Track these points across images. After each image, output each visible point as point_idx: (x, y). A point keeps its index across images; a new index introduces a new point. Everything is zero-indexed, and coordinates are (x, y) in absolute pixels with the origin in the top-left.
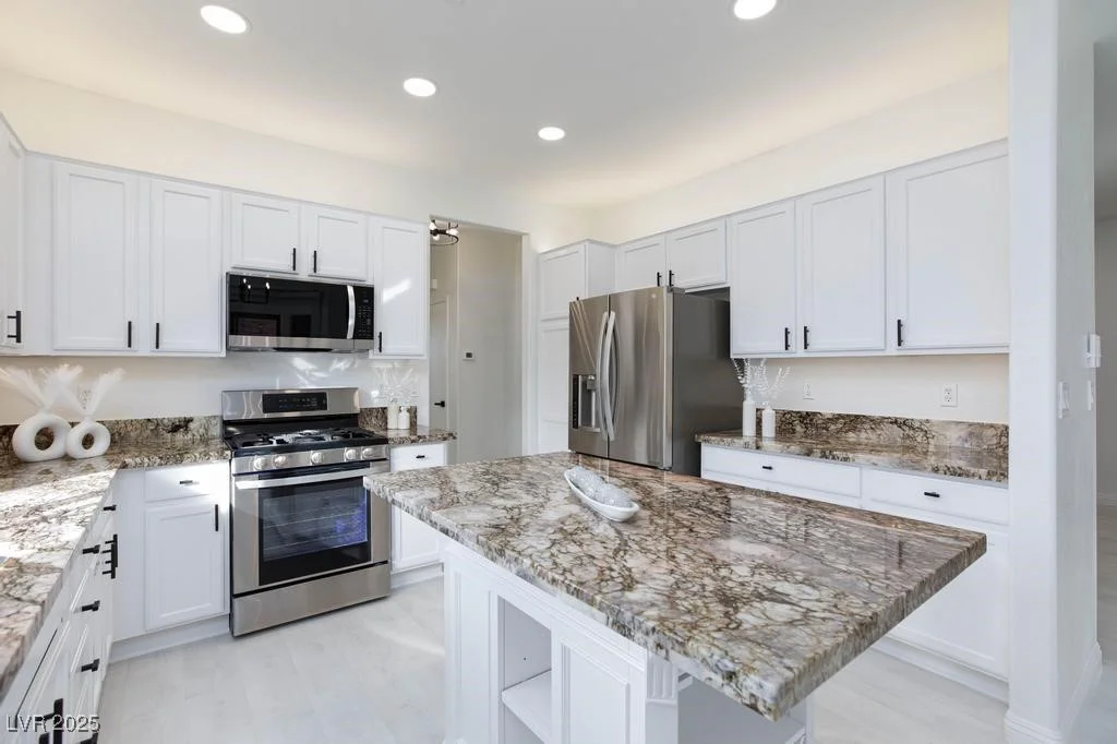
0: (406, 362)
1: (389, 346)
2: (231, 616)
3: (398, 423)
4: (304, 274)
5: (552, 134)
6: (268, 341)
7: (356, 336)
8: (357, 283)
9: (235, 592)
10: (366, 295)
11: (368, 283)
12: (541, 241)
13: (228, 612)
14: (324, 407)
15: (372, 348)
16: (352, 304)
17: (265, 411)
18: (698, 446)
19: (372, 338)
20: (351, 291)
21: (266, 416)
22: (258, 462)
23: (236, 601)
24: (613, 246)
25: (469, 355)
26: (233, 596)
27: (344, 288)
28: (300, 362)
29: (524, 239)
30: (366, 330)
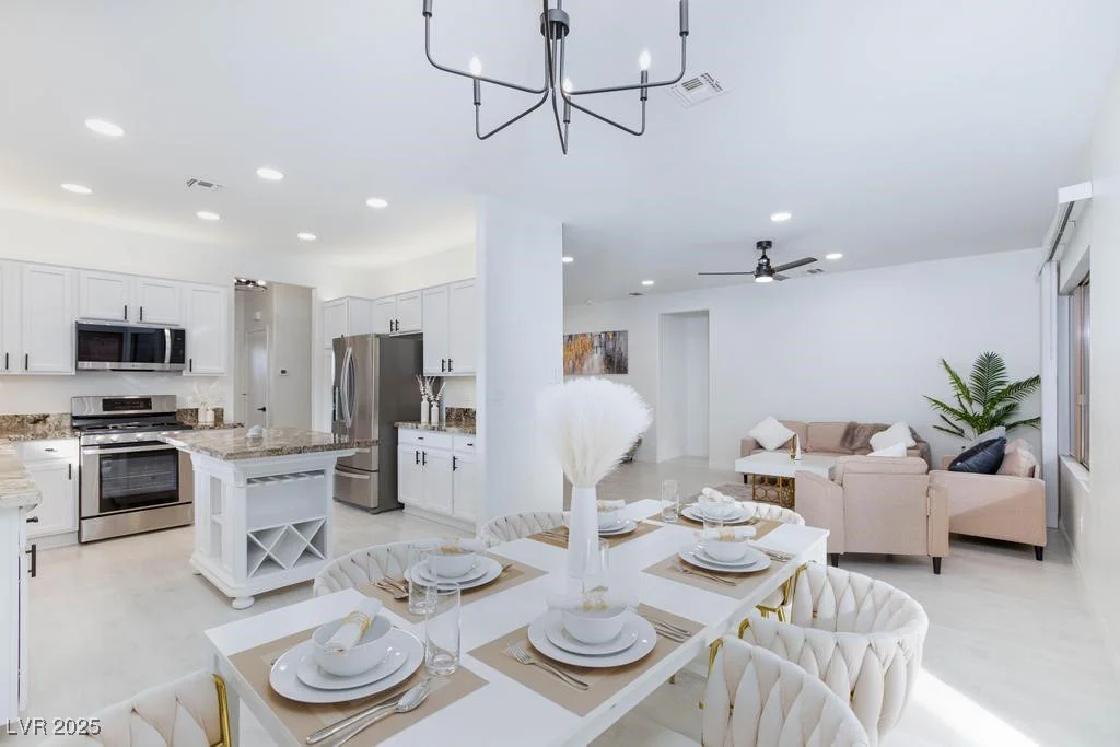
0: (211, 378)
1: (198, 368)
2: (79, 532)
3: (207, 418)
4: (133, 322)
5: (305, 236)
6: (108, 365)
7: (171, 362)
8: (173, 328)
9: (83, 516)
10: (179, 336)
11: (182, 327)
12: (325, 294)
13: (77, 529)
14: (150, 408)
15: (184, 368)
16: (168, 340)
17: (104, 410)
18: (397, 428)
19: (183, 362)
20: (167, 332)
21: (106, 413)
22: (99, 438)
23: (83, 521)
24: (372, 300)
25: (283, 372)
26: (81, 518)
27: (163, 331)
28: (129, 378)
29: (314, 292)
30: (179, 356)
